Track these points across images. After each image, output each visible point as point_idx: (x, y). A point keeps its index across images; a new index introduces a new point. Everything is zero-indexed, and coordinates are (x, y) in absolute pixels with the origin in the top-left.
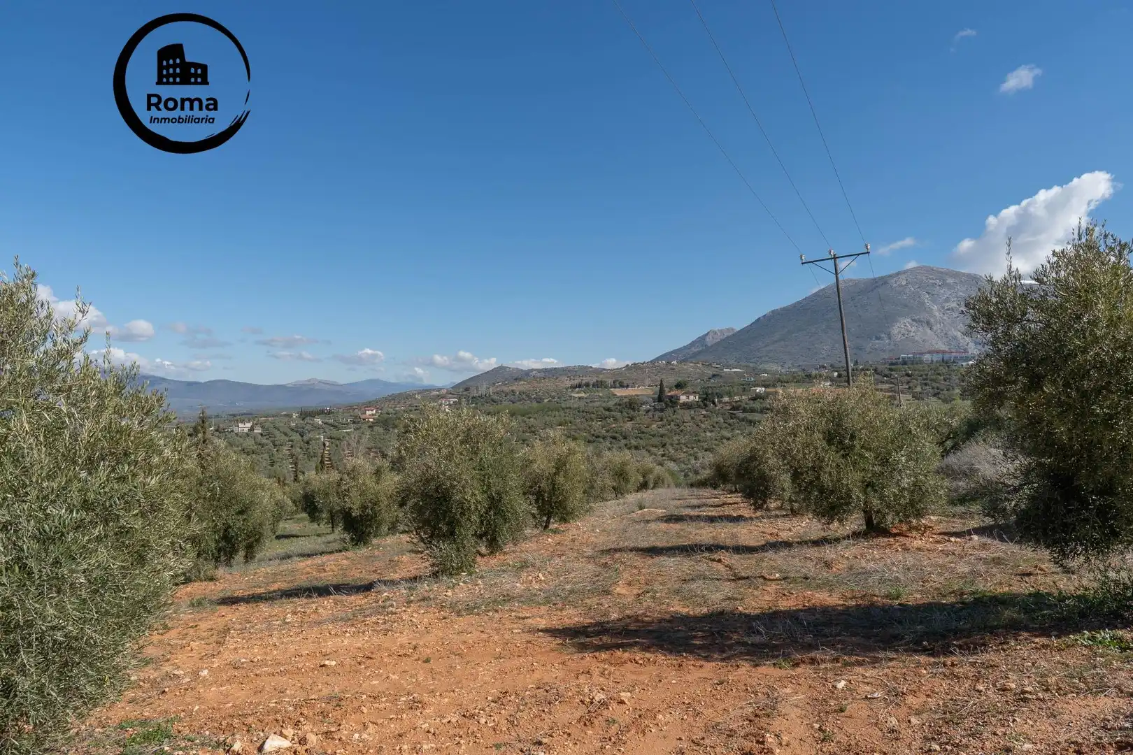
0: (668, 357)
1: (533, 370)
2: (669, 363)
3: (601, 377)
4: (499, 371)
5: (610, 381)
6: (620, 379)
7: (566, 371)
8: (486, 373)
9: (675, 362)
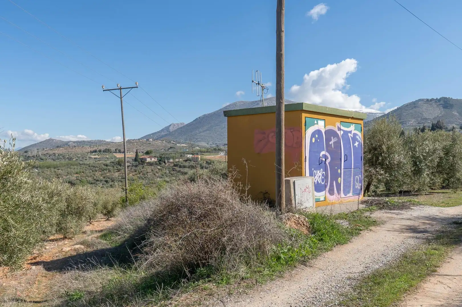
0: (147, 137)
1: (70, 141)
2: (148, 140)
3: (109, 147)
4: (49, 141)
5: (113, 149)
6: (119, 148)
7: (90, 143)
8: (41, 142)
9: (151, 140)
